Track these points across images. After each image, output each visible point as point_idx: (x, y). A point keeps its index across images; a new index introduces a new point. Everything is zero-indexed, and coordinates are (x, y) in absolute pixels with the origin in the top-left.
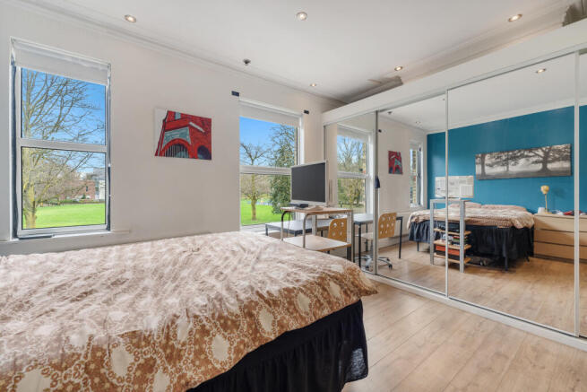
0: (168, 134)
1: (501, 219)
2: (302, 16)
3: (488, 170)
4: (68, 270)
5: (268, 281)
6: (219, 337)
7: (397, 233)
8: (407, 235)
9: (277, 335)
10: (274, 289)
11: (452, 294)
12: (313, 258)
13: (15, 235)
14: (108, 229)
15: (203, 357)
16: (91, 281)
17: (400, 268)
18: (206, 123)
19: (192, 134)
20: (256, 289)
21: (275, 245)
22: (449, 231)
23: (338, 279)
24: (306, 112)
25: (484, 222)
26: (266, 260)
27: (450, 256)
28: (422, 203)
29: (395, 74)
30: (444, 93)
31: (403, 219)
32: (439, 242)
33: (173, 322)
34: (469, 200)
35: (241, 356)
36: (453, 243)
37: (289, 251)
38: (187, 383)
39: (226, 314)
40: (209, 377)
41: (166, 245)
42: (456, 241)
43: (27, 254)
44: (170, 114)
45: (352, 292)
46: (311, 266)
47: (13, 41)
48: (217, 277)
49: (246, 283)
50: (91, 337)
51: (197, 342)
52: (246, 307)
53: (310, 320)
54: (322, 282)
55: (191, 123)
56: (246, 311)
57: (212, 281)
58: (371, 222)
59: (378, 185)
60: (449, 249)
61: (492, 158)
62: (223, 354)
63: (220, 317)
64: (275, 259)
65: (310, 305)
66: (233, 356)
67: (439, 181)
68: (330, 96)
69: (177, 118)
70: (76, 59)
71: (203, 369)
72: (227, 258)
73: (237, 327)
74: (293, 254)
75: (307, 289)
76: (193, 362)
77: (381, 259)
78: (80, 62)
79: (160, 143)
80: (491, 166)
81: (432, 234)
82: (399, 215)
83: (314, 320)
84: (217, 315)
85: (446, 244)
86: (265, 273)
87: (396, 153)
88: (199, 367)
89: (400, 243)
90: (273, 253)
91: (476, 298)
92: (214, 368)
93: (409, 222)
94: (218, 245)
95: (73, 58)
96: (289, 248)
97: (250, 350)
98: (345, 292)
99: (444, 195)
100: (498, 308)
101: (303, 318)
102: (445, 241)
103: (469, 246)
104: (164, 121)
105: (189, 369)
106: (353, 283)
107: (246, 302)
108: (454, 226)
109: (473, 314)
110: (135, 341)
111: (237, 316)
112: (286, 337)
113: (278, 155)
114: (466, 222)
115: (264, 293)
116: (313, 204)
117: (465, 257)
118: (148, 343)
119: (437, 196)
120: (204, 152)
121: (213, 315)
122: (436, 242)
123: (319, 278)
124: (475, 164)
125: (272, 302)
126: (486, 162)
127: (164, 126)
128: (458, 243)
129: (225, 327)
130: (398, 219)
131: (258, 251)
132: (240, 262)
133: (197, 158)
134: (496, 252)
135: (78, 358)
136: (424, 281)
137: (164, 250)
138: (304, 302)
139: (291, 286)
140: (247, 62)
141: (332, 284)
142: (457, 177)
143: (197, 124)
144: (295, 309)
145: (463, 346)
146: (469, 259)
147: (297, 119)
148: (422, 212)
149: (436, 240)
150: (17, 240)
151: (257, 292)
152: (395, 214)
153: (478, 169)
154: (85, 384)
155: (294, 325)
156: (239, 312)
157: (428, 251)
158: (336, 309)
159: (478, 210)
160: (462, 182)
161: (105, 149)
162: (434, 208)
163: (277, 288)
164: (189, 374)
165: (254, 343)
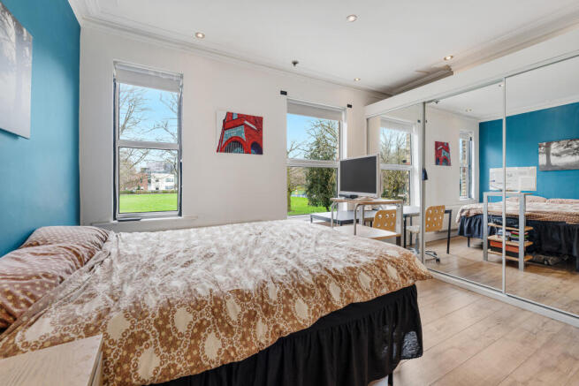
0: (227, 132)
1: (571, 215)
2: (352, 19)
3: (555, 161)
4: (167, 245)
5: (333, 261)
6: (300, 300)
7: (445, 227)
8: (456, 230)
9: (345, 304)
10: (340, 267)
11: (511, 292)
12: (368, 244)
13: (115, 219)
14: (180, 214)
15: (290, 314)
16: (189, 253)
17: (449, 263)
18: (258, 121)
19: (246, 132)
20: (323, 266)
21: (329, 232)
22: (507, 226)
23: (395, 263)
24: (350, 106)
25: (549, 217)
26: (324, 244)
27: (508, 253)
28: (473, 196)
29: (444, 64)
30: (501, 81)
31: (452, 213)
32: (494, 237)
33: (264, 286)
34: (531, 193)
35: (317, 318)
36: (510, 239)
37: (343, 238)
38: (281, 332)
39: (302, 283)
40: (295, 330)
41: (233, 229)
42: (513, 237)
43: (130, 232)
44: (229, 115)
45: (408, 275)
46: (368, 250)
47: (115, 63)
48: (286, 255)
49: (314, 261)
50: (211, 291)
51: (284, 302)
52: (317, 279)
53: (372, 296)
54: (380, 264)
55: (246, 122)
56: (318, 282)
57: (283, 258)
58: (417, 215)
59: (425, 177)
60: (506, 245)
61: (559, 146)
62: (304, 314)
63: (299, 285)
64: (332, 243)
65: (371, 283)
66: (312, 317)
67: (494, 173)
68: (374, 89)
69: (234, 118)
70: (158, 73)
71: (291, 322)
72: (288, 242)
73: (313, 294)
74: (347, 240)
75: (367, 269)
76: (282, 316)
77: (427, 253)
78: (161, 76)
79: (221, 141)
80: (558, 155)
81: (485, 229)
82: (447, 208)
83: (375, 297)
84: (296, 283)
85: (503, 239)
86: (327, 254)
87: (442, 144)
88: (288, 321)
89: (448, 238)
90: (328, 238)
91: (539, 298)
92: (299, 324)
93: (458, 216)
94: (276, 230)
95: (156, 72)
96: (342, 235)
97: (323, 314)
98: (402, 275)
99: (502, 187)
100: (567, 310)
101: (365, 294)
102: (502, 236)
103: (531, 243)
104: (224, 121)
105: (281, 322)
106: (409, 267)
107: (317, 275)
108: (512, 221)
109: (535, 314)
110: (239, 296)
111: (312, 286)
112: (352, 307)
113: (314, 148)
114: (527, 216)
115: (331, 269)
116: (363, 196)
117: (525, 255)
118: (249, 299)
119: (491, 188)
120: (257, 148)
121: (293, 283)
122: (491, 238)
123: (377, 260)
124: (538, 153)
125: (339, 278)
126: (552, 152)
127: (224, 126)
128: (517, 240)
129: (304, 293)
130: (446, 212)
131: (314, 236)
132: (300, 245)
133: (250, 153)
134: (564, 250)
135: (206, 303)
136: (477, 277)
137: (233, 233)
138: (365, 280)
139: (353, 266)
140: (295, 63)
141: (389, 266)
142: (516, 168)
143: (251, 123)
144: (358, 284)
145: (523, 342)
146: (530, 257)
147: (340, 113)
148: (474, 206)
149: (490, 234)
150: (116, 221)
151: (325, 268)
152: (443, 207)
153: (542, 160)
154: (213, 322)
155: (358, 299)
156: (313, 283)
157: (481, 247)
158: (394, 289)
159: (542, 204)
160: (521, 173)
161: (178, 147)
162: (488, 201)
163: (341, 266)
164: (282, 325)
165: (326, 308)
